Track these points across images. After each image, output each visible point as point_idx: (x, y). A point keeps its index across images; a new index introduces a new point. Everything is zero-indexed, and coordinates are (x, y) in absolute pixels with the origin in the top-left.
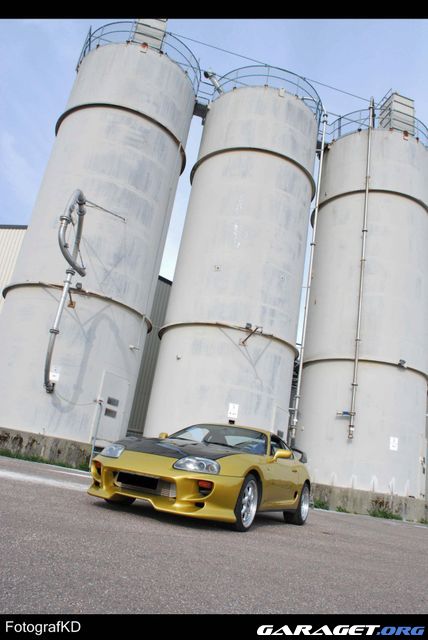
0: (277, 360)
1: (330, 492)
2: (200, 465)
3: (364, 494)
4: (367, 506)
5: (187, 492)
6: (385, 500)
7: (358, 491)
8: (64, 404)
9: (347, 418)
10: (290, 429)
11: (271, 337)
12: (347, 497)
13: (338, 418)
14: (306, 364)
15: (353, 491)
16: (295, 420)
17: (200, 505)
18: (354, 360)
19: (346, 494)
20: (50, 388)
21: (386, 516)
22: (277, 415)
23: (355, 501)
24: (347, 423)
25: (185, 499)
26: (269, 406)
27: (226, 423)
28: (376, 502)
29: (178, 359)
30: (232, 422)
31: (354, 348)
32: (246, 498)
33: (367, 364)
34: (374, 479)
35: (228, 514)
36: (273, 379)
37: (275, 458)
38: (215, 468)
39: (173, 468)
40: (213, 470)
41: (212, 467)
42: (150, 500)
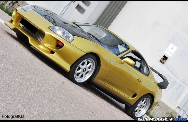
2: (64, 33)
5: (49, 42)
17: (52, 52)
25: (46, 45)
32: (84, 67)
35: (67, 67)
37: (122, 61)
38: (70, 39)
39: (49, 28)
40: (68, 39)
41: (69, 38)
42: (29, 38)
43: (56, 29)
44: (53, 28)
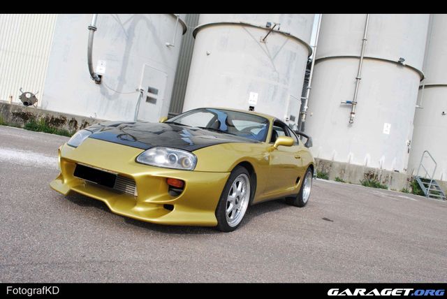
0: (293, 56)
1: (331, 166)
2: (171, 158)
3: (359, 168)
4: (360, 177)
5: (151, 192)
6: (375, 174)
7: (354, 166)
8: (111, 93)
9: (348, 106)
10: (301, 115)
11: (288, 35)
12: (344, 170)
13: (341, 106)
14: (317, 61)
15: (350, 165)
16: (306, 107)
17: (169, 207)
18: (359, 58)
19: (343, 168)
20: (98, 80)
21: (375, 185)
22: (291, 103)
23: (350, 174)
24: (349, 110)
25: (148, 200)
26: (284, 96)
27: (247, 109)
28: (368, 175)
29: (208, 54)
30: (252, 108)
31: (360, 47)
32: (234, 195)
33: (371, 61)
34: (368, 156)
36: (288, 72)
37: (275, 146)
38: (191, 162)
39: (136, 161)
40: (187, 164)
41: (186, 161)
42: (106, 201)
43: (151, 157)
44: (146, 158)
